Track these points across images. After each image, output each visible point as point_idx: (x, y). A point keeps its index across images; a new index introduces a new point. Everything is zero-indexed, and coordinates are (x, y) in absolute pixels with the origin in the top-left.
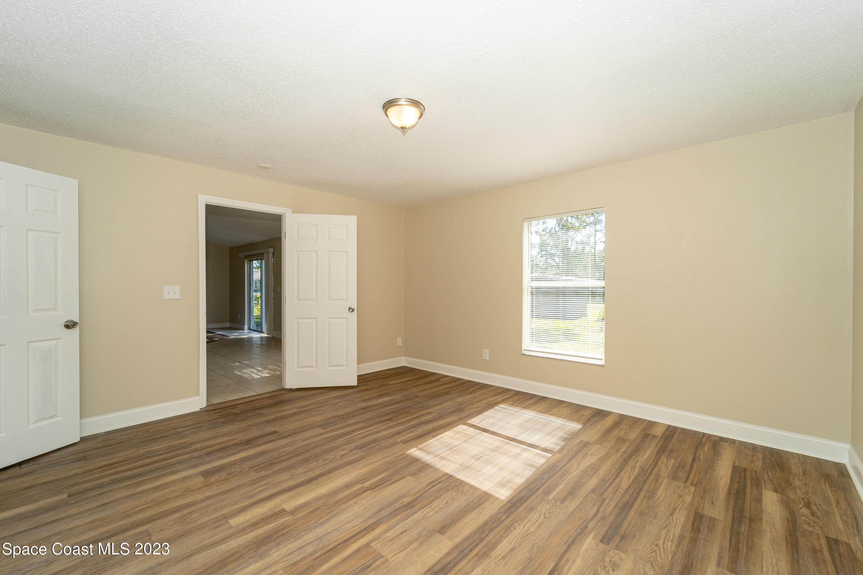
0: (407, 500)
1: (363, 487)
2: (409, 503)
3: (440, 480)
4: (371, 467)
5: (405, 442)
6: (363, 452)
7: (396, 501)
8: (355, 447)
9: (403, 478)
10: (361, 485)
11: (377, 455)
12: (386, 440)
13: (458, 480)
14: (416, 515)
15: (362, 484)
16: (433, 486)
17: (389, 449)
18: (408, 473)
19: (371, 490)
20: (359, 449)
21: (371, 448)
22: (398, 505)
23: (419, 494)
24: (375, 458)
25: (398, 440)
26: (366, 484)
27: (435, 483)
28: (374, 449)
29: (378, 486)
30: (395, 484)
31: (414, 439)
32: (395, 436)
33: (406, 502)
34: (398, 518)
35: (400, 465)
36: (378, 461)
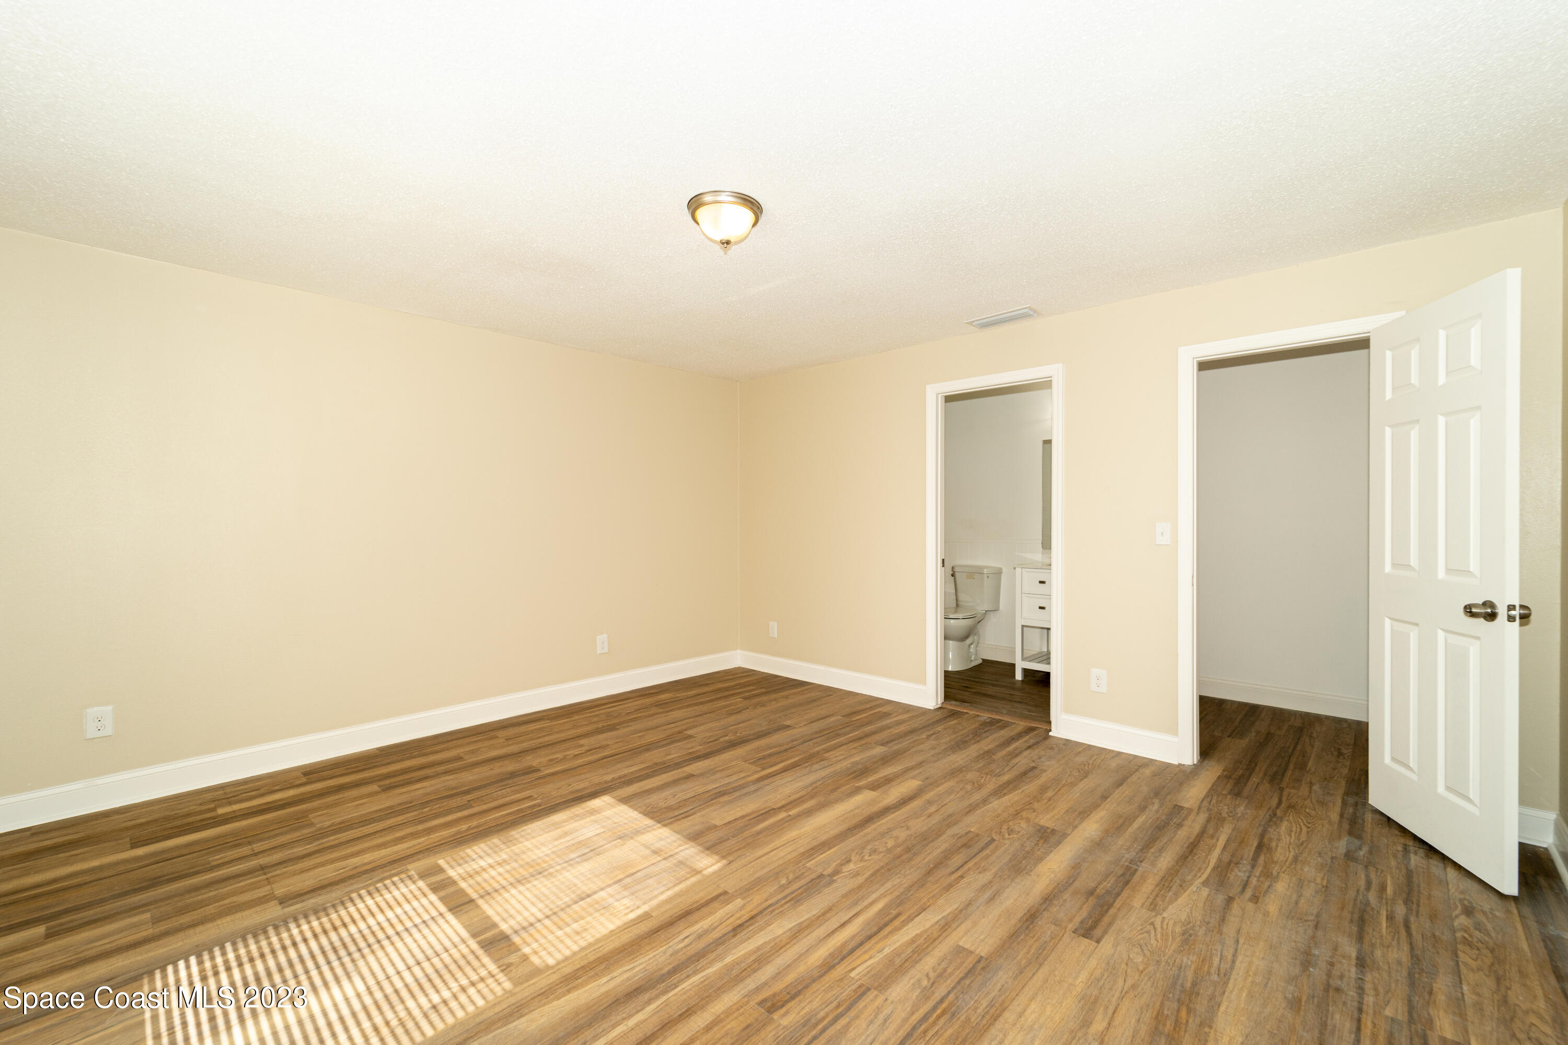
0: (726, 798)
1: (787, 811)
2: (720, 796)
3: (673, 819)
4: (784, 839)
5: (721, 898)
6: (810, 869)
7: (739, 797)
8: (833, 882)
9: (730, 822)
10: (791, 813)
11: (781, 862)
12: (770, 902)
13: (652, 818)
14: (715, 786)
15: (790, 815)
16: (686, 812)
17: (758, 875)
18: (722, 828)
19: (774, 809)
20: (821, 876)
21: (797, 878)
22: (737, 794)
23: (708, 803)
24: (782, 854)
25: (739, 902)
26: (782, 815)
27: (683, 816)
28: (791, 877)
29: (767, 812)
30: (740, 815)
31: (698, 909)
32: (747, 917)
33: (726, 796)
34: (735, 785)
35: (733, 843)
36: (775, 849)
